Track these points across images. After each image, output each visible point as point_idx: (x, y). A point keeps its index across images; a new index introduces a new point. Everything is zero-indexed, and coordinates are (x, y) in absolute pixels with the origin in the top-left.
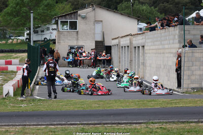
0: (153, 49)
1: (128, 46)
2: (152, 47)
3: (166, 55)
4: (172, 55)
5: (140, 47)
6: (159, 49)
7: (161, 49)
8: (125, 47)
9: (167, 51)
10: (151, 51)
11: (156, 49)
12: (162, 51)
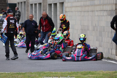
0: (76, 7)
1: (40, 4)
2: (75, 4)
3: (97, 13)
4: (105, 13)
5: (58, 5)
6: (85, 6)
7: (88, 6)
8: (36, 4)
9: (98, 8)
10: (73, 9)
11: (81, 6)
12: (90, 8)
